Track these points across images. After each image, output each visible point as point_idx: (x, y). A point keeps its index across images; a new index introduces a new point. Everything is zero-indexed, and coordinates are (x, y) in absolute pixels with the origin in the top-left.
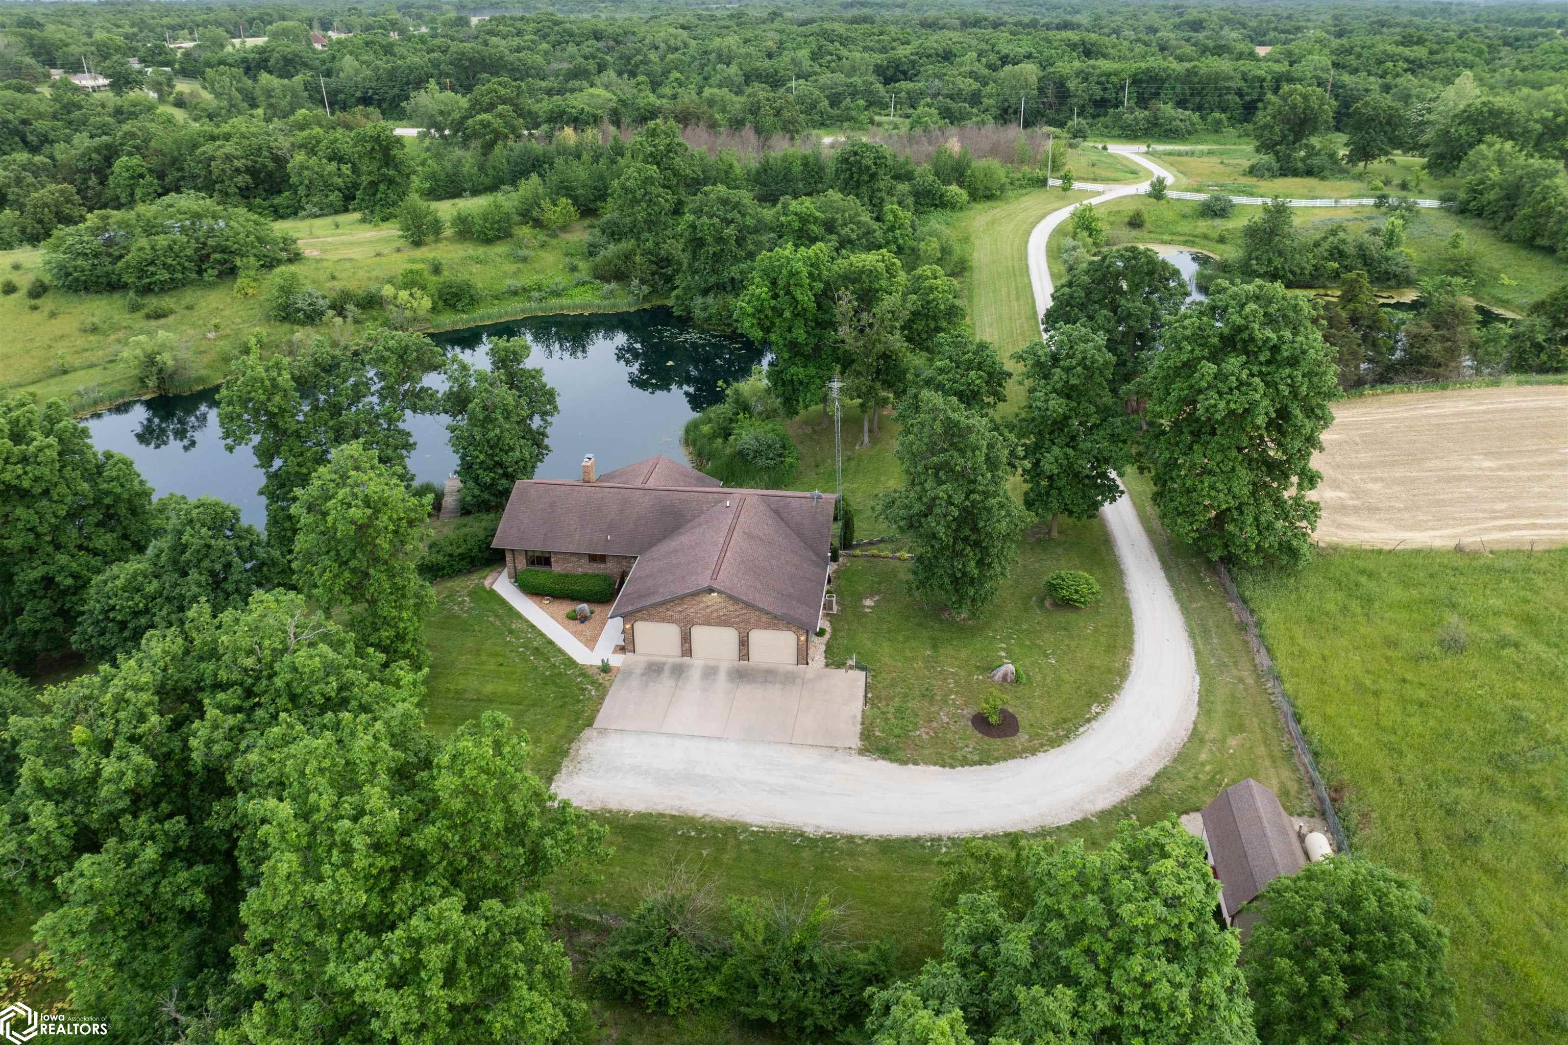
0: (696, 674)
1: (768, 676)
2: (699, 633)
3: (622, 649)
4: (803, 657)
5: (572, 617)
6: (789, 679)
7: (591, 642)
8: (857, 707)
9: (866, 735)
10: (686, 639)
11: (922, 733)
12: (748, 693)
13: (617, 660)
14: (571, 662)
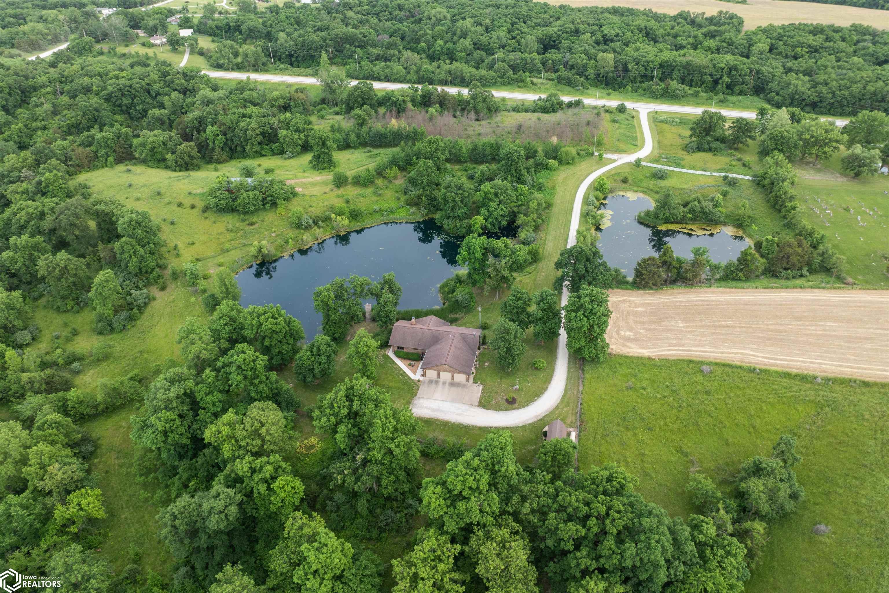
0: (441, 383)
1: (458, 385)
2: (442, 373)
3: (423, 375)
4: (467, 380)
5: (410, 365)
6: (464, 386)
7: (415, 373)
8: (479, 395)
9: (480, 402)
10: (439, 375)
11: (493, 402)
12: (453, 389)
13: (421, 379)
14: (410, 378)
